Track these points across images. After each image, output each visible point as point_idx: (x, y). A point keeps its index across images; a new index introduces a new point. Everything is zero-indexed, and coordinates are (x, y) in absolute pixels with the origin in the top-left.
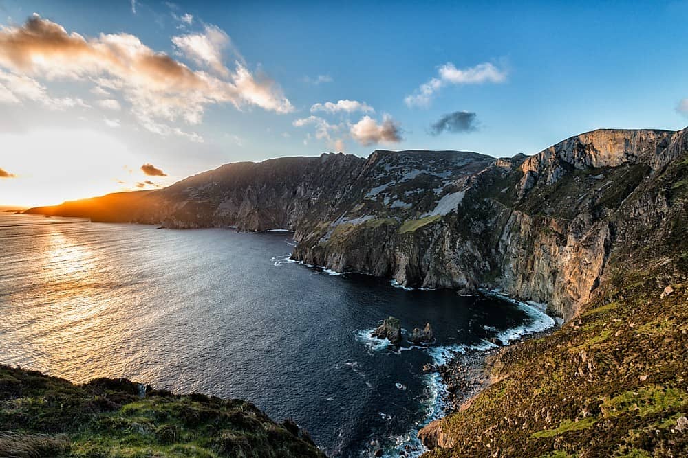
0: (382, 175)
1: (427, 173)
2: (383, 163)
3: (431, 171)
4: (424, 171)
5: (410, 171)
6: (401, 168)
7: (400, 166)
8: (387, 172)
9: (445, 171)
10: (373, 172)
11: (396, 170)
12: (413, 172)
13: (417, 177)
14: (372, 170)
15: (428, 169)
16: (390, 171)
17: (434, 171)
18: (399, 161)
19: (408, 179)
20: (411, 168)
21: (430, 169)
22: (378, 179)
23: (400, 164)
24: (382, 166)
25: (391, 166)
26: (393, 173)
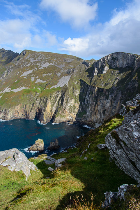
0: (29, 65)
1: (53, 65)
2: (30, 58)
3: (54, 64)
4: (51, 64)
5: (45, 63)
6: (40, 61)
7: (39, 60)
8: (32, 63)
9: (61, 65)
10: (24, 62)
11: (37, 62)
13: (48, 67)
15: (53, 63)
16: (34, 62)
17: (56, 64)
18: (39, 57)
19: (43, 68)
20: (45, 62)
21: (54, 63)
22: (27, 66)
23: (39, 59)
24: (29, 59)
25: (34, 60)
26: (35, 64)
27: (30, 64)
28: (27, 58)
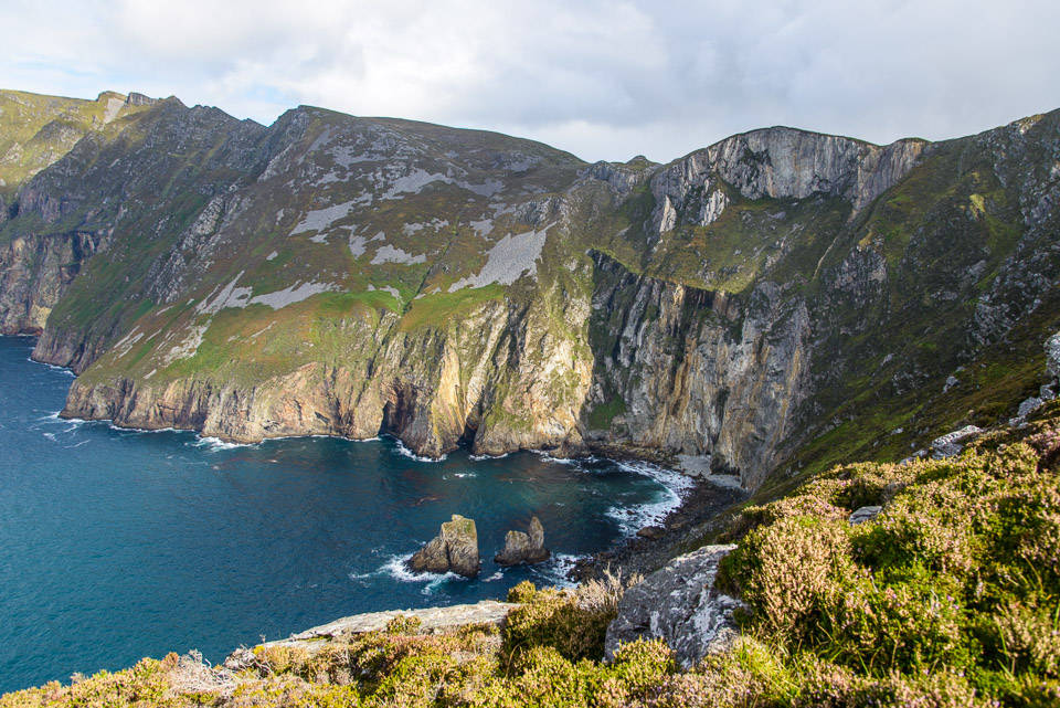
0: (331, 177)
1: (447, 180)
2: (330, 146)
3: (455, 177)
4: (439, 176)
5: (407, 173)
6: (382, 163)
7: (378, 158)
8: (343, 170)
9: (488, 181)
10: (305, 166)
11: (370, 167)
12: (413, 176)
13: (425, 190)
14: (301, 160)
15: (449, 173)
16: (353, 167)
17: (463, 179)
18: (373, 143)
19: (402, 193)
20: (408, 166)
21: (454, 172)
22: (322, 185)
23: (375, 152)
24: (327, 152)
25: (354, 155)
26: (361, 174)
27: (337, 176)
28: (315, 147)
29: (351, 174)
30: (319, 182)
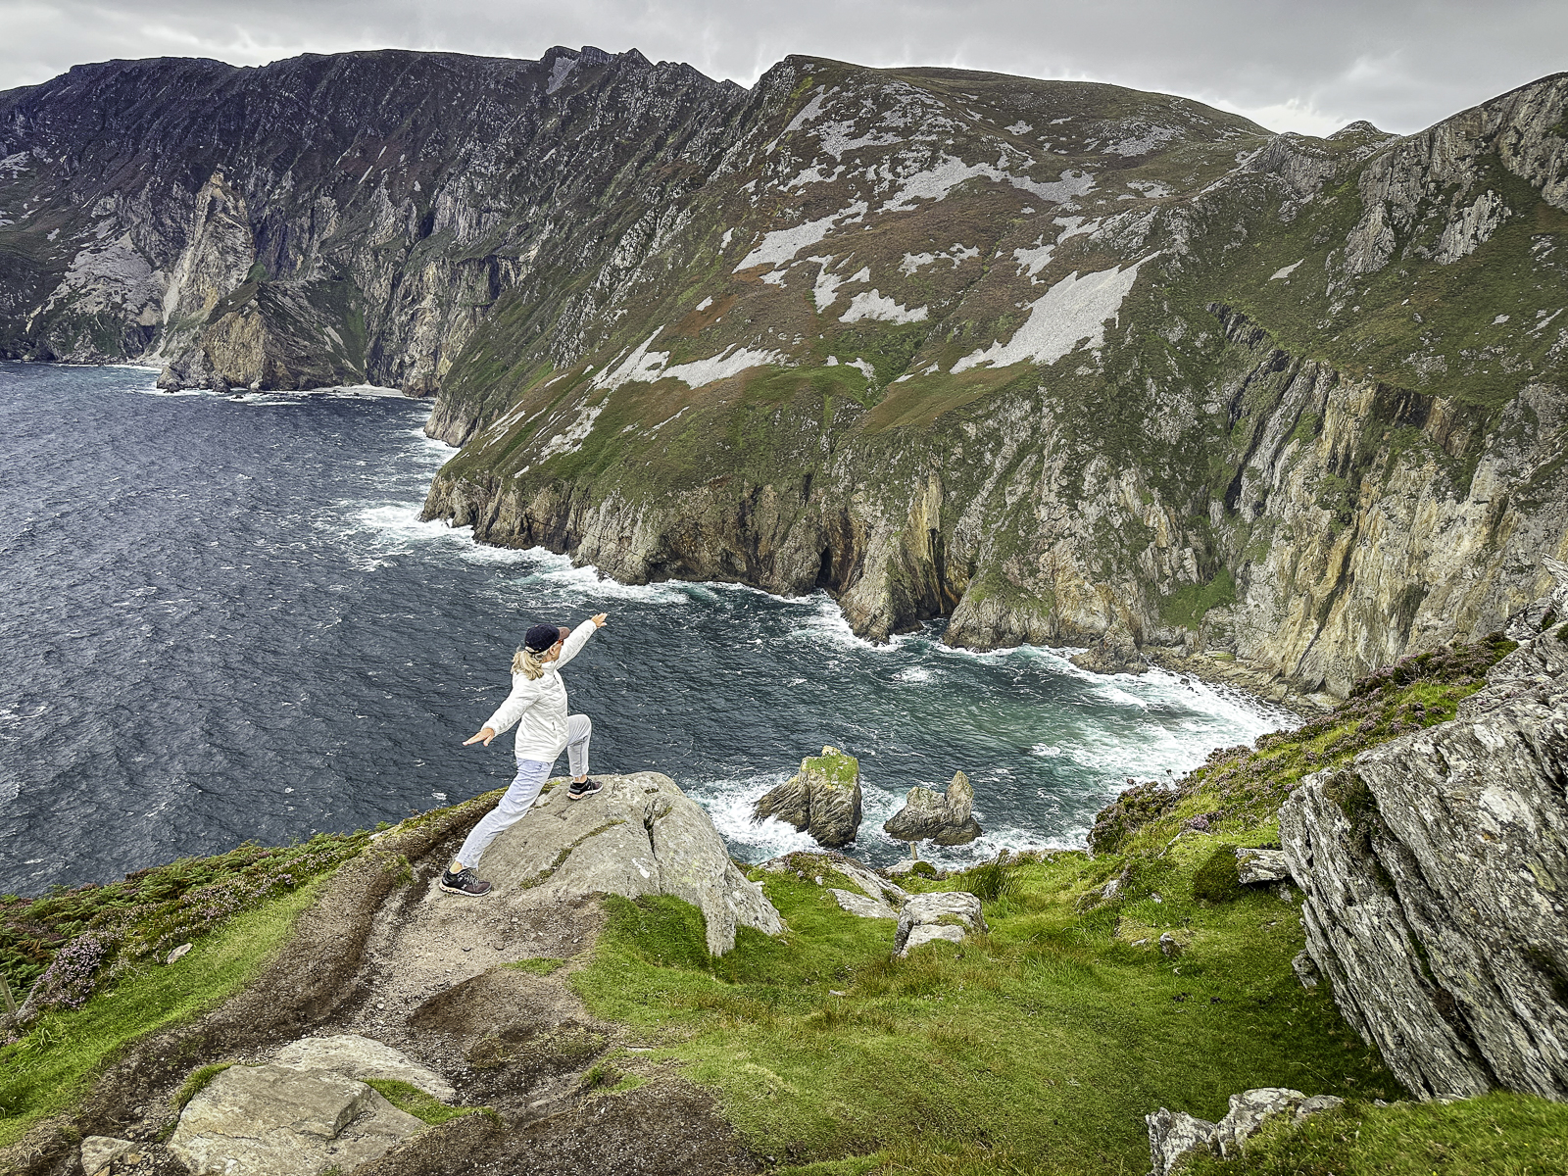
0: (810, 175)
2: (819, 121)
3: (1010, 169)
4: (984, 168)
5: (929, 164)
6: (892, 149)
7: (890, 138)
8: (832, 162)
9: (1067, 175)
10: (775, 158)
11: (872, 156)
12: (940, 168)
13: (955, 193)
14: (771, 147)
15: (1003, 162)
16: (847, 157)
17: (1024, 173)
18: (887, 114)
19: (916, 200)
20: (935, 152)
22: (796, 188)
23: (888, 130)
24: (812, 133)
25: (853, 136)
26: (856, 167)
27: (820, 173)
28: (795, 125)
29: (841, 168)
30: (792, 182)
